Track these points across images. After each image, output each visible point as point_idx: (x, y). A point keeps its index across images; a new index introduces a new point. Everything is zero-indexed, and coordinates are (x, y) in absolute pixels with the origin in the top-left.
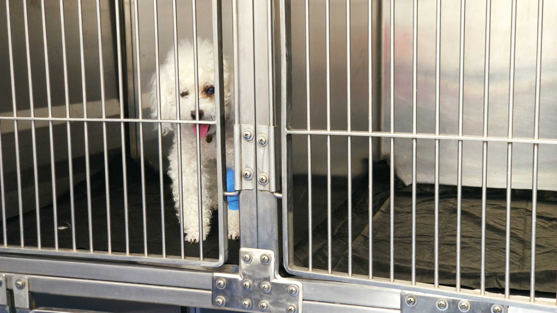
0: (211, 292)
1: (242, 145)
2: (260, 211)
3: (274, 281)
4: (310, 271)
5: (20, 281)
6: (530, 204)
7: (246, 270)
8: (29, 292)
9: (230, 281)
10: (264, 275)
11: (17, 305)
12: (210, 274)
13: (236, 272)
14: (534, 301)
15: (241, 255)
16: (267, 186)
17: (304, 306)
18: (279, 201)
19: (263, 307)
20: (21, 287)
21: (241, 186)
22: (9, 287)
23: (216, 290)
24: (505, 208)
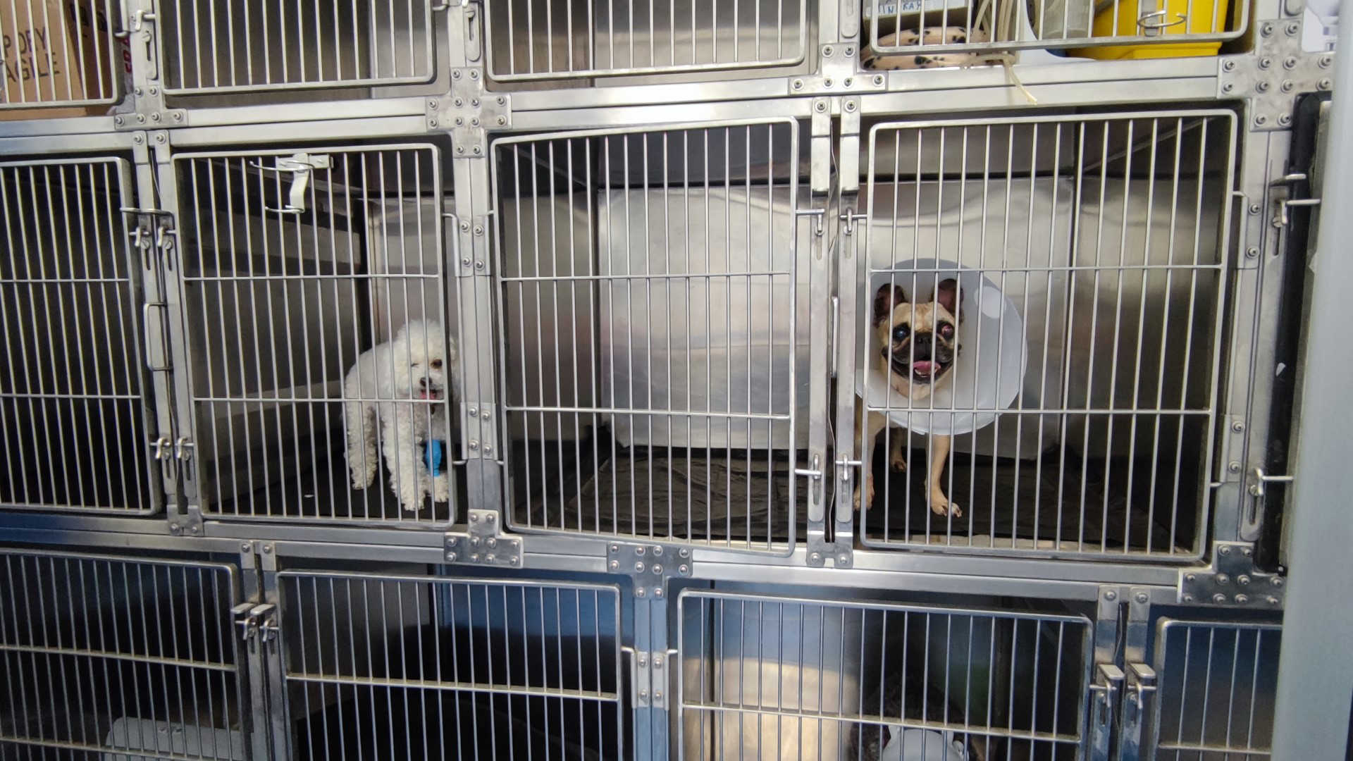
0: (443, 550)
1: (469, 421)
2: (485, 476)
3: (499, 537)
4: (529, 527)
5: (267, 546)
6: (724, 461)
7: (473, 528)
8: (276, 556)
9: (460, 539)
10: (490, 533)
11: (264, 568)
12: (441, 534)
13: (465, 531)
14: (711, 543)
15: (469, 516)
16: (491, 455)
17: (525, 558)
18: (502, 467)
19: (489, 560)
20: (268, 552)
21: (468, 456)
22: (256, 553)
23: (448, 548)
24: (706, 465)
